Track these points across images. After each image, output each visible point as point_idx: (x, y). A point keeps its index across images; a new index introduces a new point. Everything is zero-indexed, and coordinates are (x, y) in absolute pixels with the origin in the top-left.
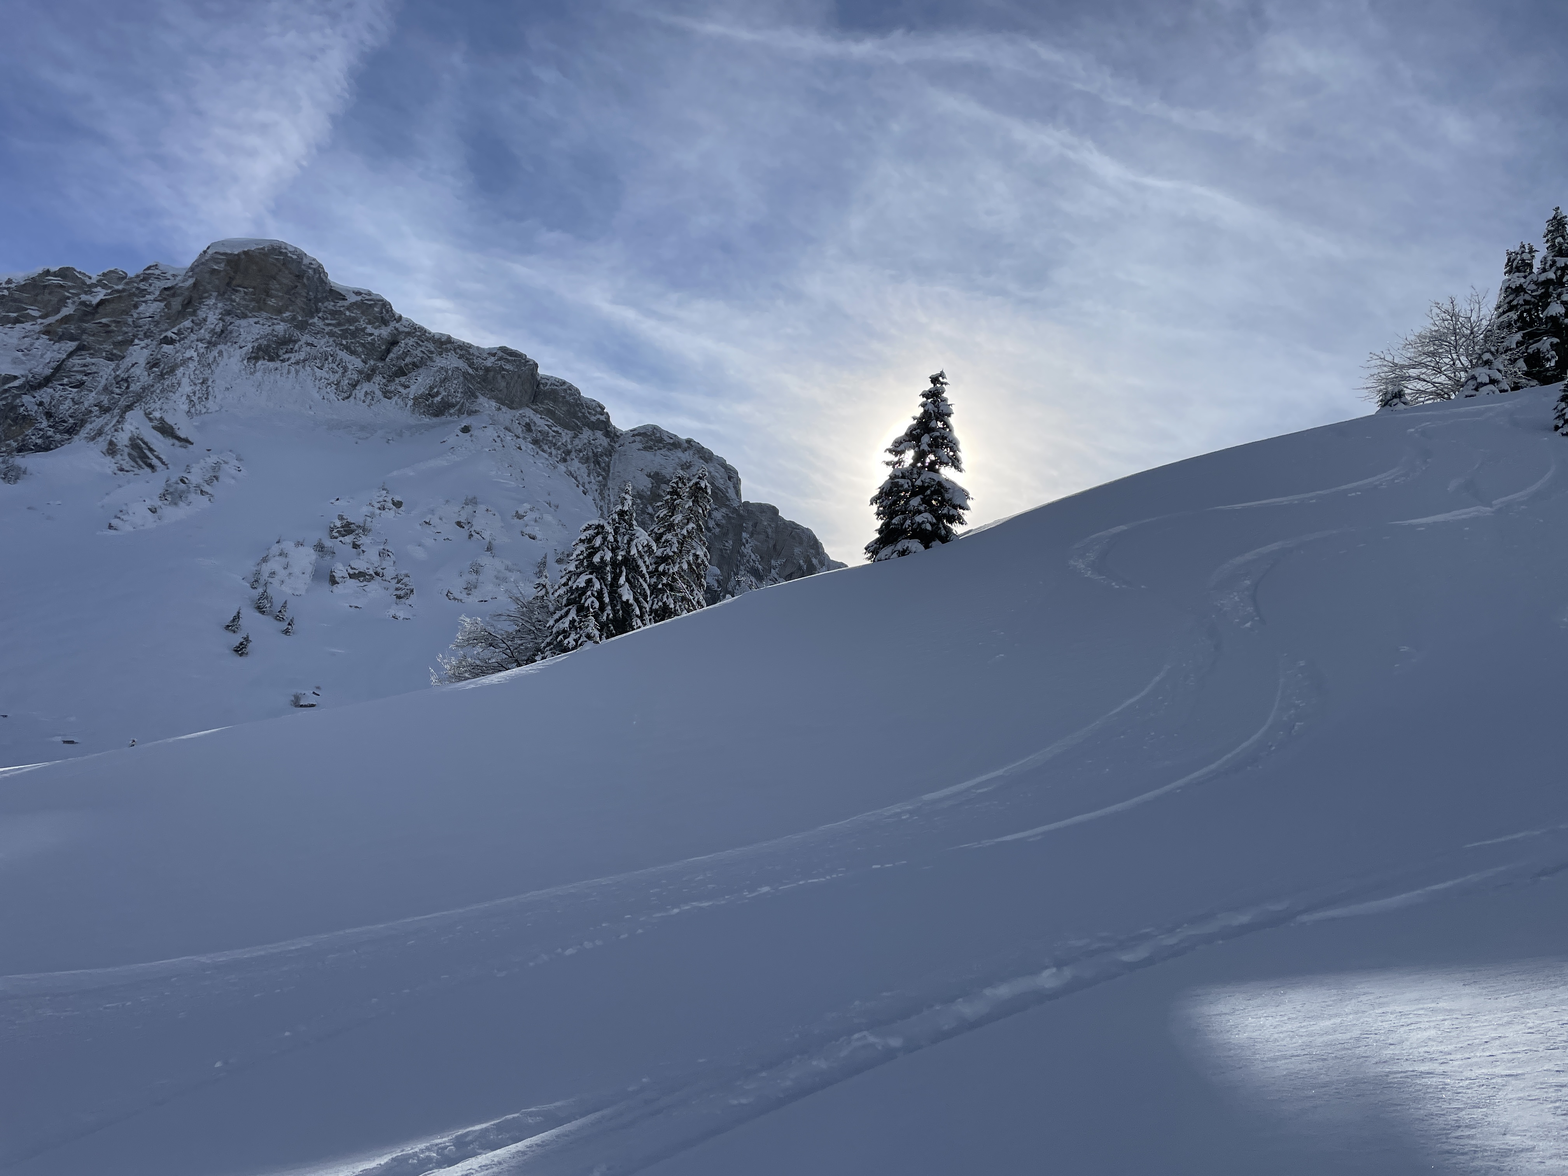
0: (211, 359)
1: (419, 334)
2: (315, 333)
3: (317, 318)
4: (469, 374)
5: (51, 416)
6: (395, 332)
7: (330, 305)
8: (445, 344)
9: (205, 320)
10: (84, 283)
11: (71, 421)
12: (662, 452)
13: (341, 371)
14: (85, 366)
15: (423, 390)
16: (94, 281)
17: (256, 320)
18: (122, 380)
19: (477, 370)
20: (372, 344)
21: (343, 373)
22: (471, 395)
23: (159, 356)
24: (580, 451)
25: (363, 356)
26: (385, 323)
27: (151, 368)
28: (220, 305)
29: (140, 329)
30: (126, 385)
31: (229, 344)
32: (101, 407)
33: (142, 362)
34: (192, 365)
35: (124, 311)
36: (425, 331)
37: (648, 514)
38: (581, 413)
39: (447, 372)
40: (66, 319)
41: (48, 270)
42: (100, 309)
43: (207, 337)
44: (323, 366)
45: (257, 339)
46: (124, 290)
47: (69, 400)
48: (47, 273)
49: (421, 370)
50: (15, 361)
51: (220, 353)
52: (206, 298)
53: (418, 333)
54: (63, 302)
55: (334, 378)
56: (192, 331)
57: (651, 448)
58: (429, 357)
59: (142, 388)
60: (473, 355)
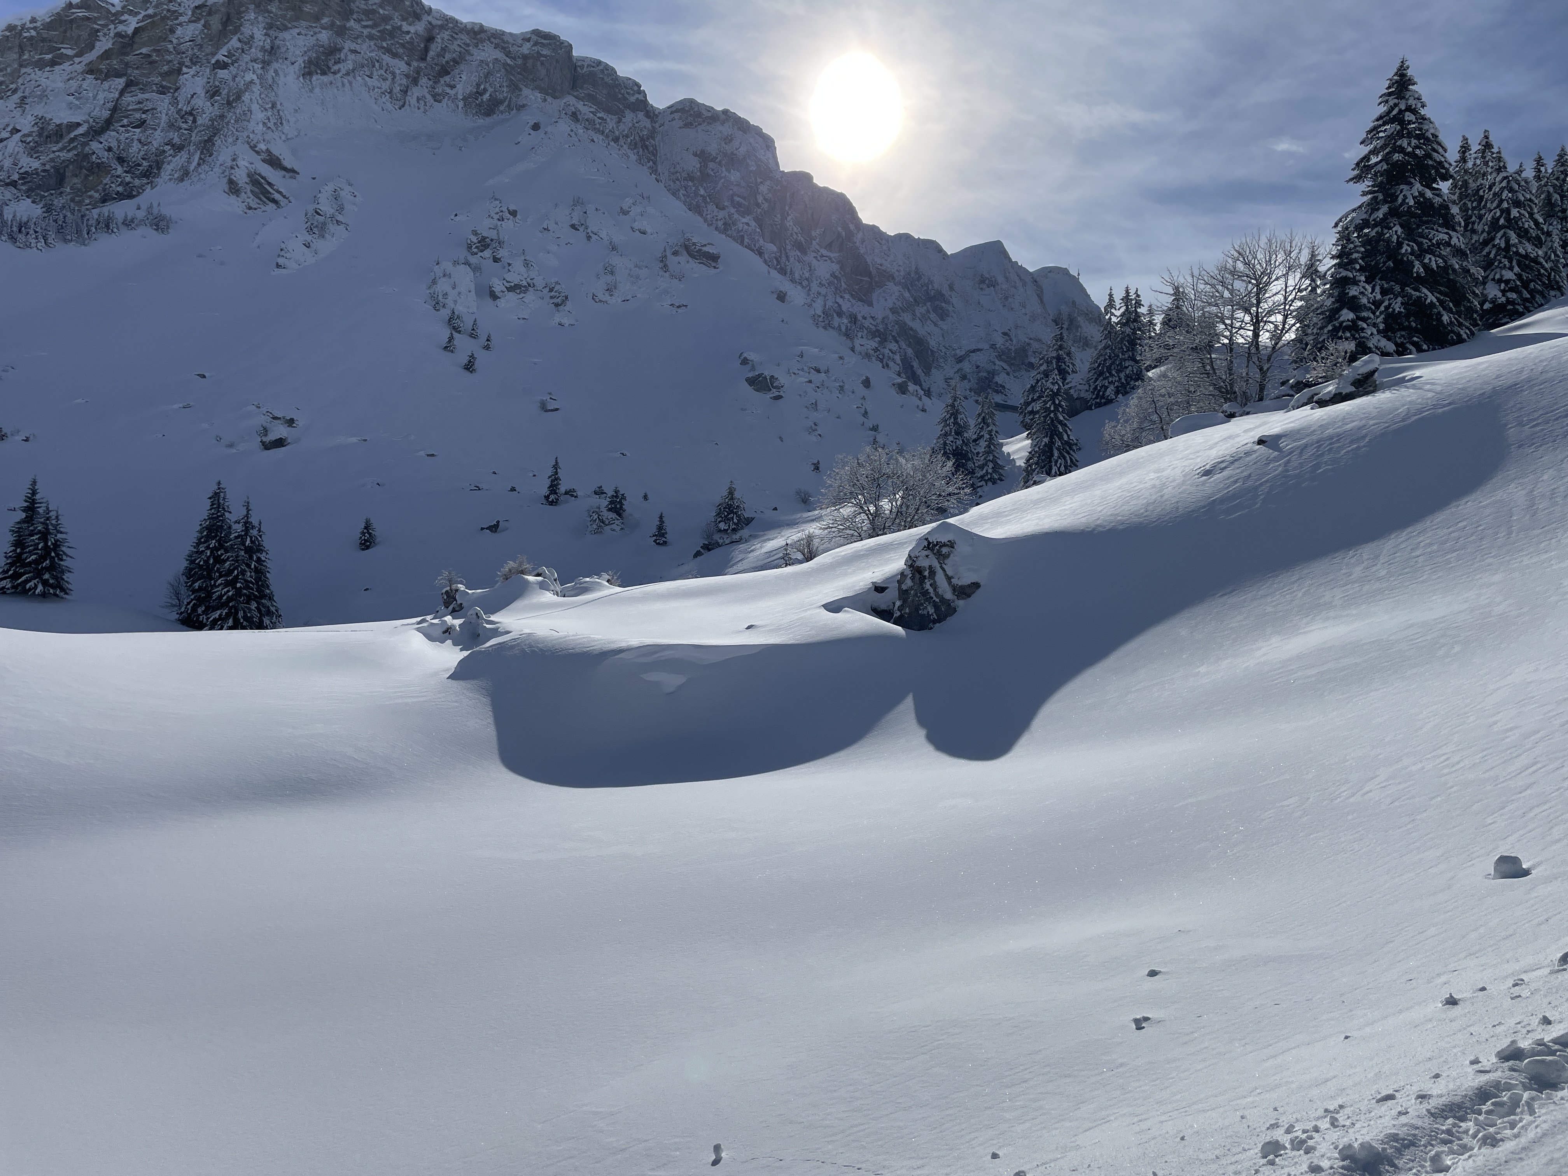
0: (270, 81)
1: (451, 25)
2: (355, 38)
3: (352, 21)
4: (508, 65)
5: (124, 161)
6: (429, 25)
8: (479, 34)
9: (252, 37)
10: (110, 12)
11: (145, 163)
12: (703, 127)
13: (390, 77)
14: (140, 103)
15: (470, 88)
17: (297, 30)
18: (186, 113)
19: (514, 59)
20: (411, 43)
21: (393, 79)
22: (515, 88)
23: (217, 83)
24: (627, 136)
25: (405, 58)
26: (418, 17)
27: (212, 96)
28: (260, 18)
29: (184, 56)
30: (191, 118)
31: (280, 61)
32: (173, 146)
33: (201, 92)
34: (256, 89)
35: (160, 37)
36: (457, 22)
37: (701, 196)
38: (621, 94)
39: (488, 66)
40: (106, 55)
42: (137, 39)
43: (260, 55)
44: (372, 74)
45: (306, 52)
46: (155, 15)
47: (136, 142)
49: (462, 67)
50: (70, 106)
51: (276, 71)
52: (244, 12)
53: (449, 24)
54: (93, 36)
55: (386, 86)
56: (243, 52)
57: (691, 124)
58: (466, 50)
59: (212, 120)
60: (508, 42)
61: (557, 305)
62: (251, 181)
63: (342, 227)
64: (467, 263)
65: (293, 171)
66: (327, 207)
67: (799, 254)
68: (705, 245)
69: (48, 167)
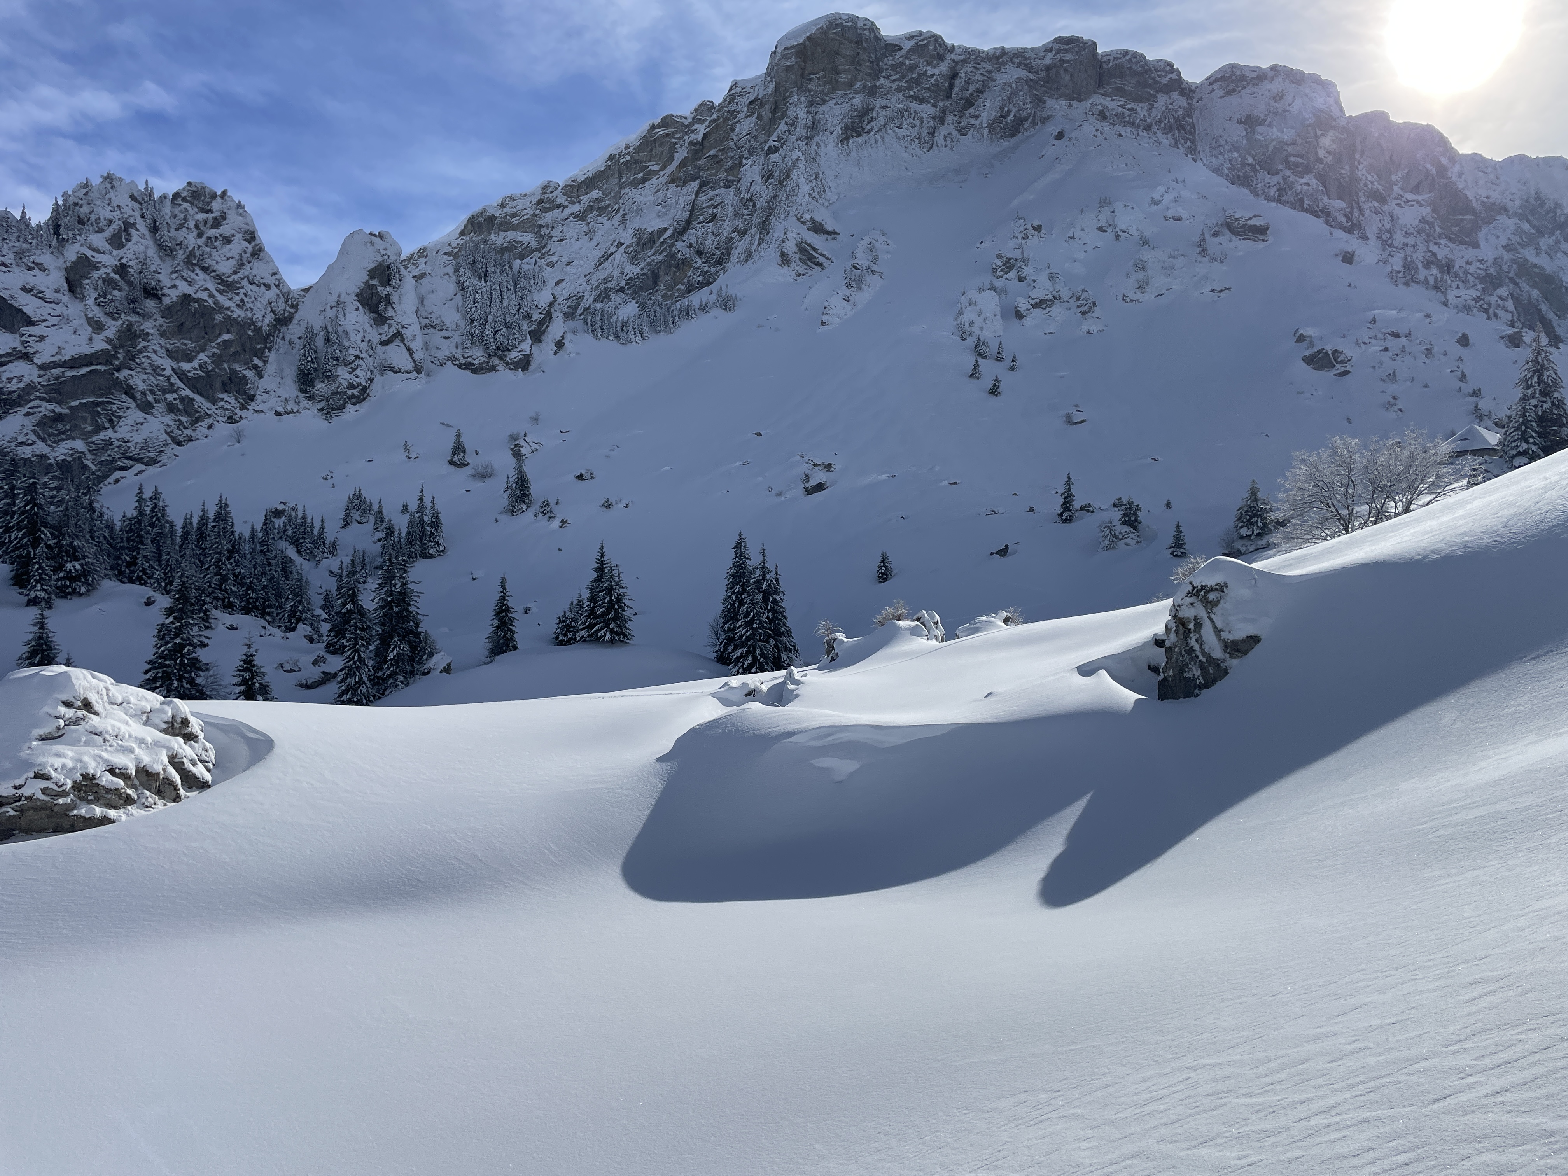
0: (813, 155)
1: (973, 57)
2: (885, 94)
3: (882, 79)
4: (1031, 80)
5: (702, 254)
6: (952, 63)
7: (889, 61)
8: (1001, 58)
9: (797, 118)
10: (683, 125)
11: (718, 252)
12: (1248, 90)
13: (918, 123)
14: (711, 199)
15: (994, 114)
16: (690, 120)
17: (834, 101)
18: (747, 200)
19: (1037, 73)
20: (936, 85)
21: (921, 124)
22: (1039, 101)
23: (770, 167)
24: (1160, 121)
25: (932, 101)
26: (941, 58)
27: (767, 181)
28: (803, 99)
29: (743, 149)
30: (751, 204)
32: (738, 232)
33: (758, 178)
34: (802, 164)
35: (724, 137)
36: (979, 52)
37: (1249, 165)
38: (1152, 78)
39: (1011, 87)
40: (683, 164)
41: (653, 124)
42: (705, 144)
43: (804, 133)
44: (901, 124)
45: (842, 120)
46: (717, 119)
47: (710, 234)
48: (653, 127)
49: (985, 94)
50: (659, 215)
51: (818, 144)
52: (789, 96)
53: (973, 56)
54: (673, 149)
55: (914, 132)
56: (789, 133)
57: (1234, 90)
58: (989, 78)
59: (768, 202)
60: (1030, 58)
61: (1084, 313)
62: (799, 250)
63: (877, 276)
64: (993, 288)
65: (834, 233)
66: (863, 260)
67: (1376, 204)
68: (1251, 219)
69: (646, 271)
